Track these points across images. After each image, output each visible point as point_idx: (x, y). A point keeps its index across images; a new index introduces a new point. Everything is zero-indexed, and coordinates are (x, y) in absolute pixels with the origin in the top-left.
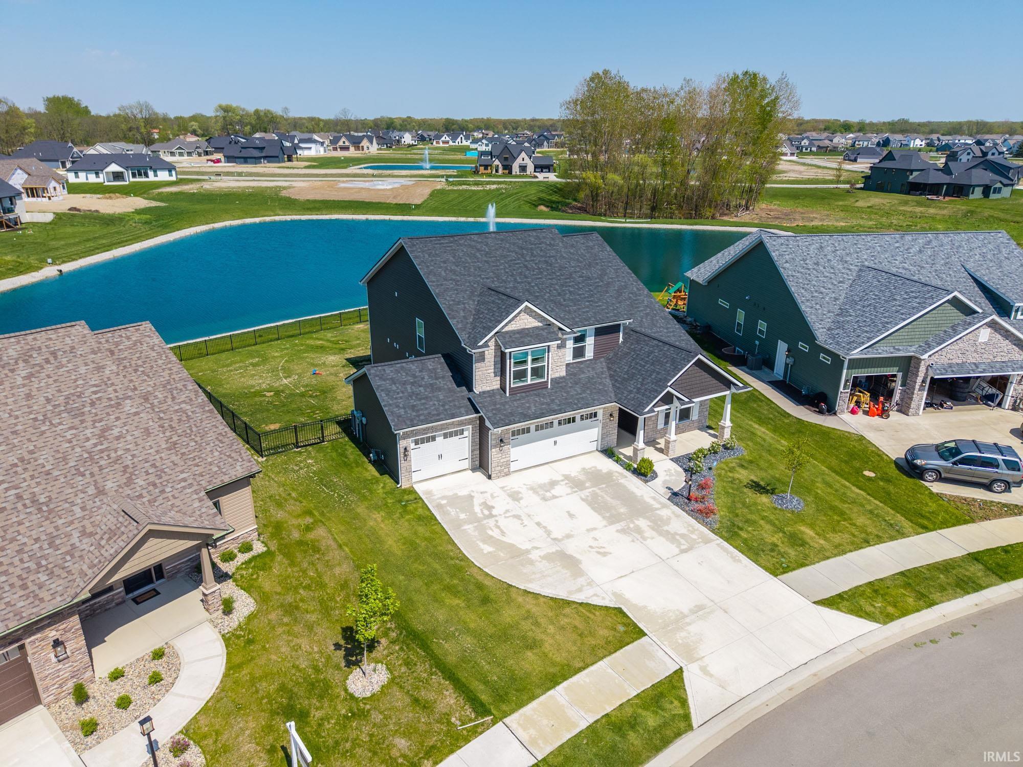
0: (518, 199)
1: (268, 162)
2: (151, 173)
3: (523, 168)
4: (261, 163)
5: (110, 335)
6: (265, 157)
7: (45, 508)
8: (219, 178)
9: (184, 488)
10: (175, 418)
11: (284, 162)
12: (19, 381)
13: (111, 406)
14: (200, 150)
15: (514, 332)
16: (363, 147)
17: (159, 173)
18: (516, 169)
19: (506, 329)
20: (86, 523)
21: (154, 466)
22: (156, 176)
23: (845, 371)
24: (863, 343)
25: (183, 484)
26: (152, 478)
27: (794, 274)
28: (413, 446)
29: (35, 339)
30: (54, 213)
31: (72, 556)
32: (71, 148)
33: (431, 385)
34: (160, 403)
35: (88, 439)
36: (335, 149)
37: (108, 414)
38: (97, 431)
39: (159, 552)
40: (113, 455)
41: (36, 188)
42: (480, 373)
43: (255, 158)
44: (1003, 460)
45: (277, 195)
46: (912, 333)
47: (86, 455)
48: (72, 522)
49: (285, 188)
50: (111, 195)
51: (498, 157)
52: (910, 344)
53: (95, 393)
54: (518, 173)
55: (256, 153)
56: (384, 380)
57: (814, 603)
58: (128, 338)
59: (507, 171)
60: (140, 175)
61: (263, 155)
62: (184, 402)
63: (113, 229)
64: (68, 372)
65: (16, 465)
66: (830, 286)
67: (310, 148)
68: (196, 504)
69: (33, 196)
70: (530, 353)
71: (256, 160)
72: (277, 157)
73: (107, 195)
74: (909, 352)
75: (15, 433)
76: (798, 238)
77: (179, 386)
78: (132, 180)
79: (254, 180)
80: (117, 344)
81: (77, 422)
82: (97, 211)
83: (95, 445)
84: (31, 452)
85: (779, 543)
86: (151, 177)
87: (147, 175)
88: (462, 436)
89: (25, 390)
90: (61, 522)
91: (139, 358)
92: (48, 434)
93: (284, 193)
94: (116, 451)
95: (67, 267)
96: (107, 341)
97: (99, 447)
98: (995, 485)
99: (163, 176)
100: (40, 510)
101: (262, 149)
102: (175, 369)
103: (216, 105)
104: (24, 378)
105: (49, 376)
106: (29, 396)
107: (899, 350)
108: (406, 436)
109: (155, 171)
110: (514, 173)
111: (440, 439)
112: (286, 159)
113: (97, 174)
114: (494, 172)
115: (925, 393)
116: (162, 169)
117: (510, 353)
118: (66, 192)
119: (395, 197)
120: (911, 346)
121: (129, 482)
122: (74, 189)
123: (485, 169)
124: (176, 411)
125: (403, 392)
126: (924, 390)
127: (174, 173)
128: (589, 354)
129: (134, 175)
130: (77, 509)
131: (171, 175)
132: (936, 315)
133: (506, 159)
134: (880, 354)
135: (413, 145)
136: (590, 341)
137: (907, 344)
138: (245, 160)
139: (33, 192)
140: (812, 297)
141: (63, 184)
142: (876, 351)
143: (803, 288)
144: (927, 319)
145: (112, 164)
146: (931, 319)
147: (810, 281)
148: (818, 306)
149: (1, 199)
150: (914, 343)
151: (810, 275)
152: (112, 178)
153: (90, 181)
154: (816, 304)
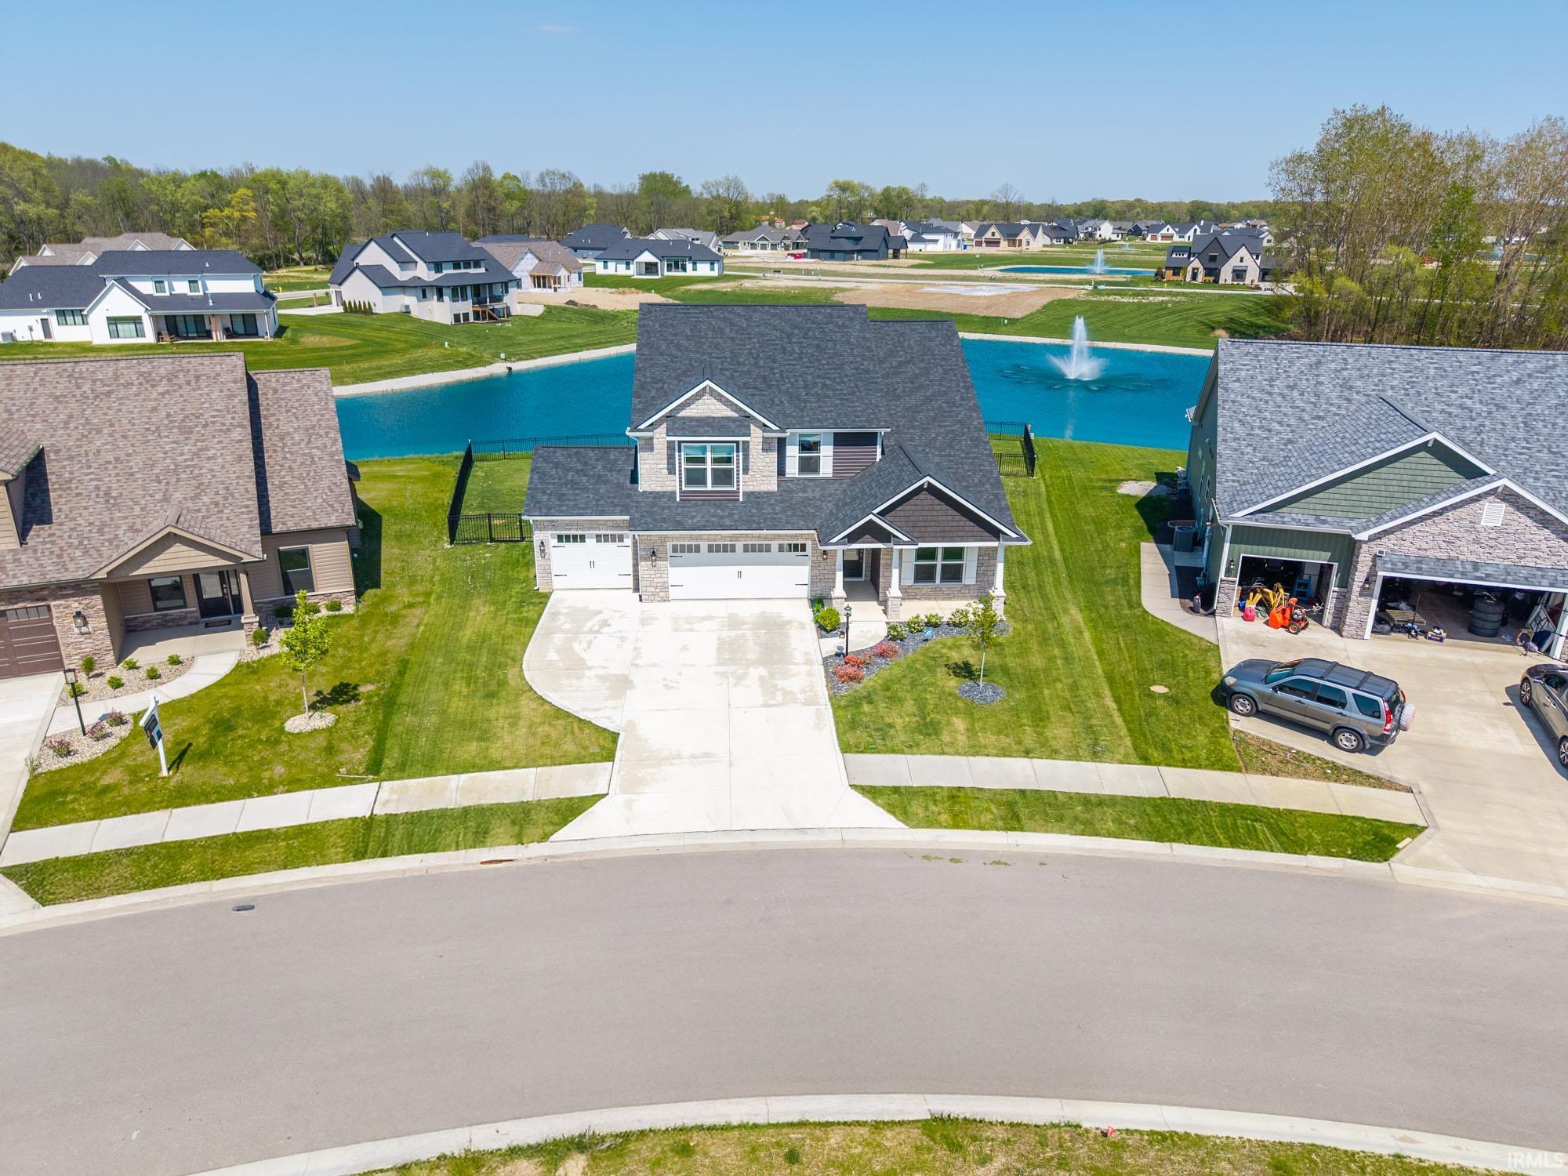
0: (1186, 319)
1: (864, 258)
2: (689, 266)
3: (1239, 274)
4: (853, 259)
5: (283, 375)
6: (859, 252)
7: (112, 501)
8: (777, 275)
9: (242, 513)
10: (299, 460)
11: (887, 258)
12: (154, 395)
13: (221, 430)
14: (788, 242)
15: (691, 419)
16: (1020, 241)
17: (699, 266)
18: (1226, 274)
19: (683, 414)
20: (138, 521)
21: (227, 489)
22: (695, 269)
23: (1227, 546)
24: (1255, 503)
25: (244, 510)
26: (218, 498)
27: (1239, 398)
28: (555, 542)
29: (189, 363)
30: (545, 306)
31: (111, 544)
32: (625, 233)
33: (600, 476)
34: (293, 444)
35: (182, 454)
36: (979, 244)
37: (214, 437)
38: (195, 449)
39: (186, 560)
40: (196, 472)
41: (544, 277)
42: (647, 466)
43: (844, 251)
44: (1354, 695)
45: (827, 298)
46: (1355, 498)
47: (172, 467)
48: (127, 518)
49: (842, 290)
50: (626, 289)
51: (1199, 256)
52: (1351, 515)
53: (213, 417)
54: (1229, 282)
55: (848, 245)
56: (547, 463)
57: (853, 786)
58: (299, 381)
59: (1212, 279)
60: (677, 266)
61: (858, 247)
62: (318, 448)
63: (599, 328)
64: (201, 395)
65: (110, 463)
66: (1293, 422)
67: (936, 241)
68: (245, 529)
69: (539, 286)
70: (709, 448)
71: (847, 255)
72: (876, 251)
73: (621, 289)
74: (1344, 527)
75: (124, 437)
76: (1283, 347)
77: (322, 432)
78: (666, 273)
80: (285, 384)
81: (182, 438)
82: (595, 306)
83: (186, 460)
84: (128, 455)
85: (898, 728)
86: (690, 271)
87: (684, 269)
88: (621, 544)
89: (154, 404)
90: (119, 515)
91: (298, 400)
92: (152, 443)
93: (838, 298)
94: (201, 468)
95: (518, 366)
96: (277, 381)
97: (189, 463)
98: (1341, 737)
99: (704, 269)
100: (107, 501)
101: (858, 239)
102: (327, 416)
103: (831, 181)
104: (159, 394)
105: (181, 396)
106: (154, 409)
107: (1324, 522)
108: (543, 527)
109: (695, 263)
110: (1221, 281)
111: (590, 542)
112: (890, 256)
113: (628, 264)
114: (1188, 279)
115: (1374, 603)
116: (703, 261)
117: (680, 442)
118: (581, 283)
119: (988, 308)
120: (1351, 519)
121: (197, 496)
122: (591, 281)
123: (1174, 274)
124: (305, 455)
125: (560, 479)
126: (1371, 596)
127: (716, 266)
128: (826, 469)
129: (669, 270)
130: (137, 509)
131: (712, 269)
132: (1402, 471)
133: (1213, 259)
134: (1283, 523)
135: (1110, 241)
136: (826, 453)
137: (1344, 514)
138: (832, 254)
139: (540, 281)
140: (1248, 434)
141: (579, 274)
142: (1278, 519)
143: (1240, 421)
144: (1384, 476)
145: (646, 253)
146: (1392, 476)
147: (1260, 411)
148: (1249, 449)
149: (490, 285)
150: (1359, 515)
151: (1267, 402)
152: (643, 270)
153: (619, 273)
154: (1249, 445)
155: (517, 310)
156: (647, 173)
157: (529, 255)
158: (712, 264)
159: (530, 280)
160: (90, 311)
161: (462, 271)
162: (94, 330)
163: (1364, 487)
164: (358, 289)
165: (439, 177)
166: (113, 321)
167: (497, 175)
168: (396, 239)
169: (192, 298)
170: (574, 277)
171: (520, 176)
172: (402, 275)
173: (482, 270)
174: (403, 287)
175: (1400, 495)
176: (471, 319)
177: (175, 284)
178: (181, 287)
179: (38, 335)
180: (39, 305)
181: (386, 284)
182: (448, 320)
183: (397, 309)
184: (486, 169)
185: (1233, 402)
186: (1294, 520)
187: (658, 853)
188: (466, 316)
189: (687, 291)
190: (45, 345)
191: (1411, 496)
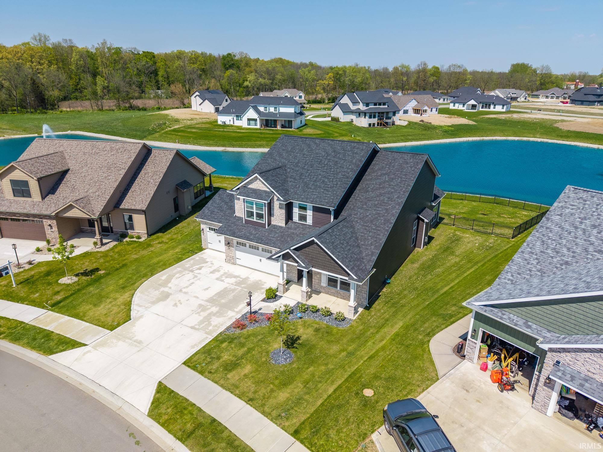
2: (492, 106)
4: (594, 105)
6: (599, 102)
8: (539, 112)
9: (103, 200)
10: (145, 183)
12: (110, 155)
13: (118, 170)
14: (565, 95)
15: (252, 190)
17: (496, 106)
21: (105, 191)
22: (494, 108)
23: (472, 320)
25: (105, 199)
26: (100, 194)
27: (553, 227)
28: (208, 229)
30: (408, 121)
32: (478, 91)
34: (147, 177)
35: (102, 177)
37: (115, 172)
38: (107, 175)
40: (101, 183)
41: (419, 110)
43: (589, 101)
46: (553, 318)
47: (96, 181)
52: (550, 328)
53: (120, 165)
55: (593, 98)
57: (160, 383)
60: (486, 107)
62: (153, 179)
63: (425, 132)
64: (122, 156)
65: (82, 177)
66: (578, 250)
68: (100, 206)
69: (415, 113)
70: (254, 203)
71: (591, 103)
73: (451, 116)
75: (92, 168)
77: (159, 174)
78: (481, 109)
79: (561, 115)
81: (106, 171)
84: (88, 175)
85: (221, 360)
86: (492, 108)
87: (489, 107)
89: (107, 158)
92: (97, 172)
97: (102, 180)
99: (499, 108)
101: (600, 95)
102: (164, 168)
105: (116, 156)
106: (106, 160)
108: (203, 223)
113: (464, 105)
116: (499, 104)
117: (244, 199)
118: (437, 113)
122: (442, 111)
124: (148, 181)
126: (552, 389)
127: (505, 107)
128: (309, 221)
129: (482, 108)
131: (503, 108)
136: (310, 214)
138: (582, 102)
139: (417, 111)
140: (541, 252)
141: (437, 109)
142: (500, 314)
143: (543, 242)
144: (573, 309)
145: (473, 100)
146: (580, 312)
147: (561, 238)
148: (535, 262)
149: (387, 113)
150: (555, 330)
151: (570, 233)
152: (471, 107)
153: (459, 109)
154: (537, 259)
155: (398, 123)
156: (515, 63)
157: (414, 101)
158: (503, 106)
159: (412, 110)
160: (243, 116)
161: (378, 106)
162: (243, 123)
163: (560, 312)
164: (337, 112)
165: (405, 68)
166: (249, 120)
167: (430, 67)
168: (355, 94)
169: (274, 113)
170: (434, 110)
171: (439, 67)
172: (353, 107)
173: (386, 106)
174: (352, 112)
175: (586, 327)
176: (376, 126)
177: (271, 108)
178: (272, 110)
179: (232, 123)
180: (233, 113)
181: (346, 110)
182: (366, 125)
183: (349, 120)
184: (425, 64)
185: (547, 228)
186: (509, 318)
187: (66, 379)
188: (374, 124)
189: (483, 118)
190: (232, 126)
191: (595, 330)
